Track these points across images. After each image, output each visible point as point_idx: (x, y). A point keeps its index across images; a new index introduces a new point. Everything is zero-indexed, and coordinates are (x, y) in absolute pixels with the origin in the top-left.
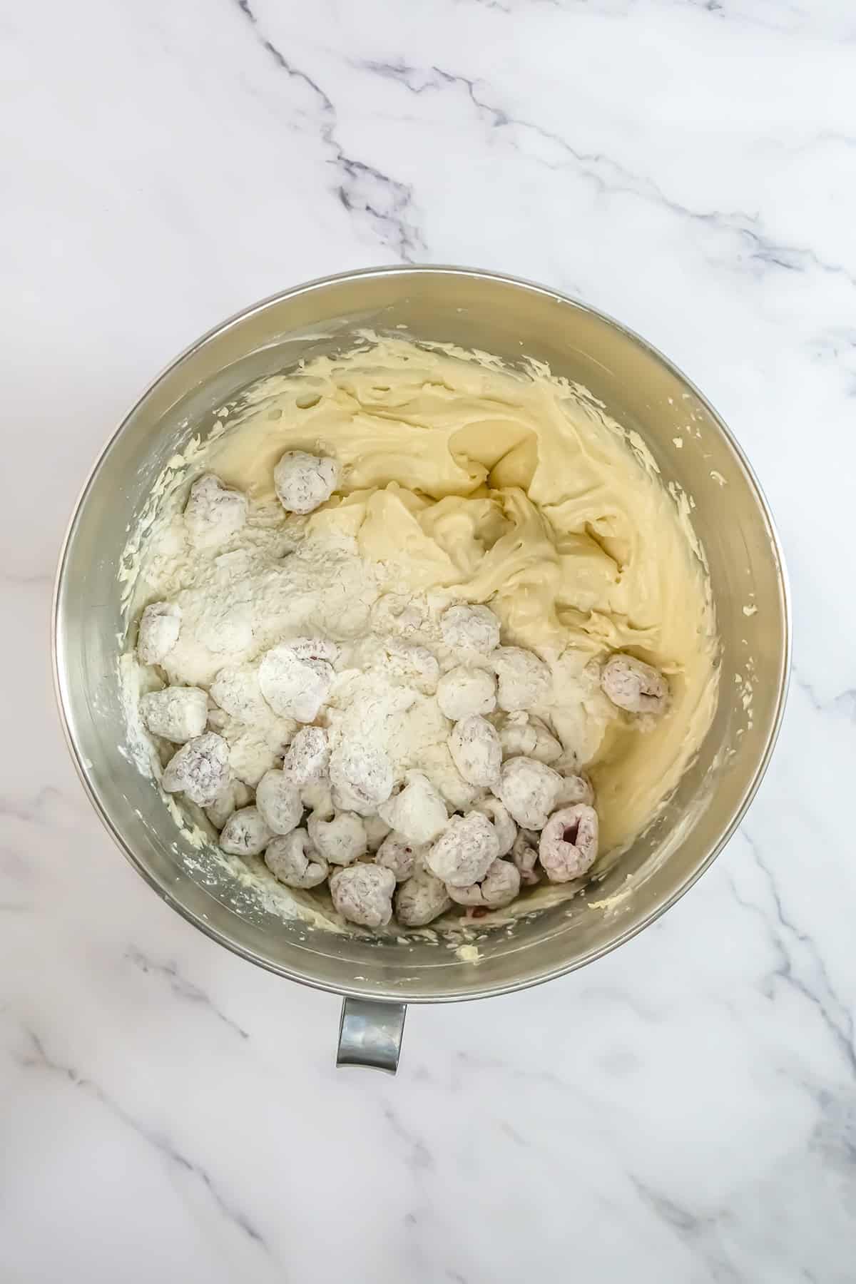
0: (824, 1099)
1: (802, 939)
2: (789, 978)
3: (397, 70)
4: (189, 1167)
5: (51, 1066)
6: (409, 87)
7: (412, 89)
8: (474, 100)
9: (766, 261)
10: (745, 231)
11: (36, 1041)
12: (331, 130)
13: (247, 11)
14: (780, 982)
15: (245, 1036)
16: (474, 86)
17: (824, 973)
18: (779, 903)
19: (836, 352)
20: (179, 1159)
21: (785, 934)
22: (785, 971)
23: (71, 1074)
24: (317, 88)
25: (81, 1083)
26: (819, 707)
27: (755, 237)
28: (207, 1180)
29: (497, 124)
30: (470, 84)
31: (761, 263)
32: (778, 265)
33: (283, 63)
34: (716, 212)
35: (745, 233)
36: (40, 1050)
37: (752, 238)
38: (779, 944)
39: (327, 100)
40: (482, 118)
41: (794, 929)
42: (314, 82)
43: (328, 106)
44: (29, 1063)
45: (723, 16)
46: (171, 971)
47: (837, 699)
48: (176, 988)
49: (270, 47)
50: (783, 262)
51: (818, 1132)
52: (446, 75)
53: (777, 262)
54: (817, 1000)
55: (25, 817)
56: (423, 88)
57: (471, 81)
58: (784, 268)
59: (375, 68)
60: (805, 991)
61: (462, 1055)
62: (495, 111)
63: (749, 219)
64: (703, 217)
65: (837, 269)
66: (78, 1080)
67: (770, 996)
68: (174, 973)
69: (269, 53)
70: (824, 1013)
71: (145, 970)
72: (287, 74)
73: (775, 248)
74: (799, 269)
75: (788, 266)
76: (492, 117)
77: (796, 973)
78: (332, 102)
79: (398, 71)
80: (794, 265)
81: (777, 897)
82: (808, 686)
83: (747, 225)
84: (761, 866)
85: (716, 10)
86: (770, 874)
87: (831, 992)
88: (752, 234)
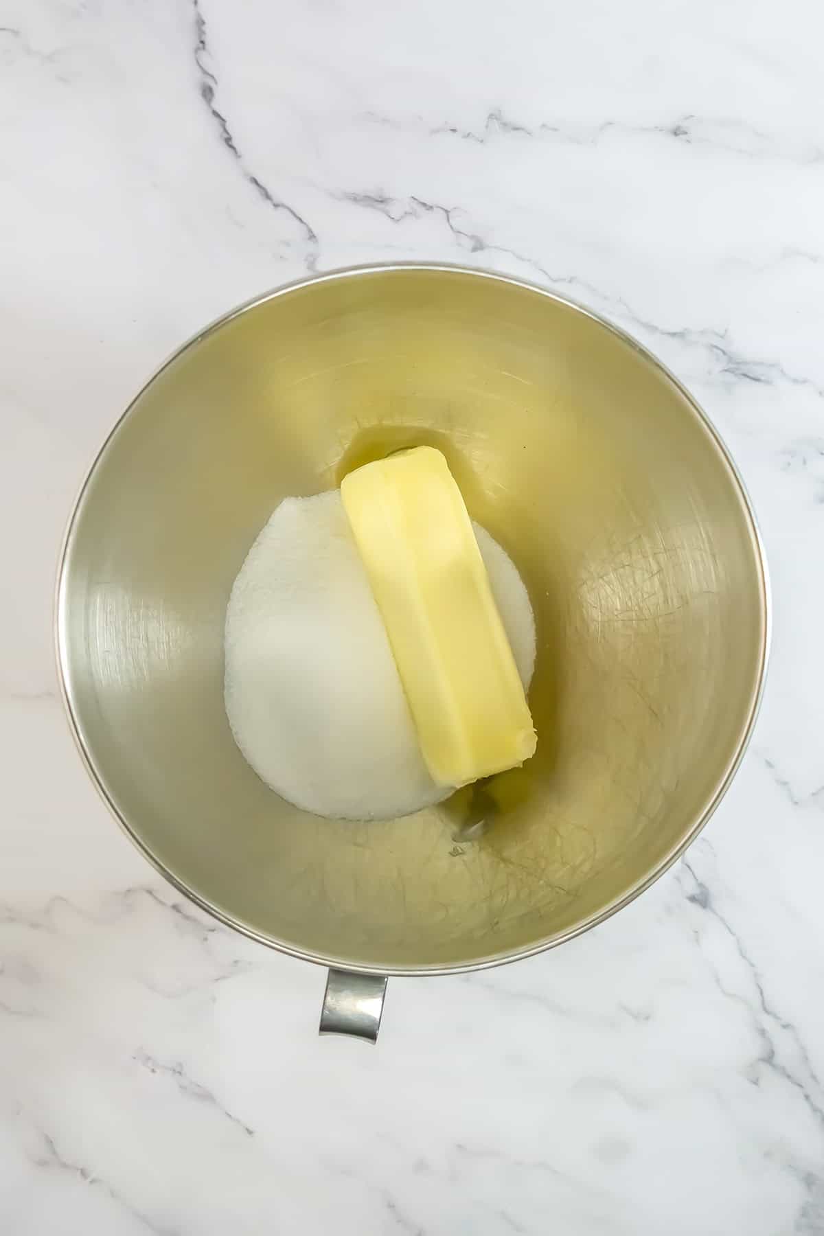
0: (809, 1180)
1: (785, 1026)
2: (774, 1066)
3: (377, 201)
6: (389, 216)
7: (393, 218)
8: (451, 227)
9: (736, 375)
10: (716, 347)
11: (50, 1142)
12: (315, 259)
13: (231, 147)
14: (765, 1069)
15: (250, 1132)
16: (451, 215)
17: (806, 1058)
18: (762, 993)
19: (805, 462)
21: (768, 1023)
22: (769, 1058)
23: (84, 1173)
24: (300, 220)
25: (92, 1182)
26: (796, 803)
27: (724, 353)
29: (475, 249)
30: (447, 211)
31: (730, 377)
32: (748, 380)
33: (268, 196)
34: (686, 329)
35: (715, 350)
36: (54, 1153)
37: (719, 352)
38: (763, 1032)
39: (310, 231)
40: (459, 245)
41: (776, 1017)
42: (298, 214)
43: (312, 236)
44: (43, 1163)
45: (688, 141)
46: (178, 1071)
47: (813, 794)
48: (182, 1087)
49: (255, 181)
50: (751, 375)
51: (804, 1213)
52: (424, 204)
53: (745, 375)
54: (800, 1086)
55: (35, 926)
56: (402, 217)
57: (449, 210)
58: (753, 382)
59: (355, 199)
60: (789, 1077)
61: (459, 1146)
62: (473, 237)
63: (717, 334)
64: (674, 335)
65: (804, 381)
66: (89, 1180)
67: (755, 1083)
68: (180, 1073)
69: (253, 186)
70: (807, 1097)
71: (153, 1071)
72: (272, 207)
73: (746, 363)
74: (768, 382)
75: (757, 380)
76: (469, 244)
77: (779, 1059)
78: (315, 232)
79: (379, 201)
80: (763, 378)
81: (759, 987)
82: (785, 783)
83: (716, 341)
84: (744, 957)
85: (681, 136)
86: (752, 965)
87: (814, 1077)
88: (721, 350)
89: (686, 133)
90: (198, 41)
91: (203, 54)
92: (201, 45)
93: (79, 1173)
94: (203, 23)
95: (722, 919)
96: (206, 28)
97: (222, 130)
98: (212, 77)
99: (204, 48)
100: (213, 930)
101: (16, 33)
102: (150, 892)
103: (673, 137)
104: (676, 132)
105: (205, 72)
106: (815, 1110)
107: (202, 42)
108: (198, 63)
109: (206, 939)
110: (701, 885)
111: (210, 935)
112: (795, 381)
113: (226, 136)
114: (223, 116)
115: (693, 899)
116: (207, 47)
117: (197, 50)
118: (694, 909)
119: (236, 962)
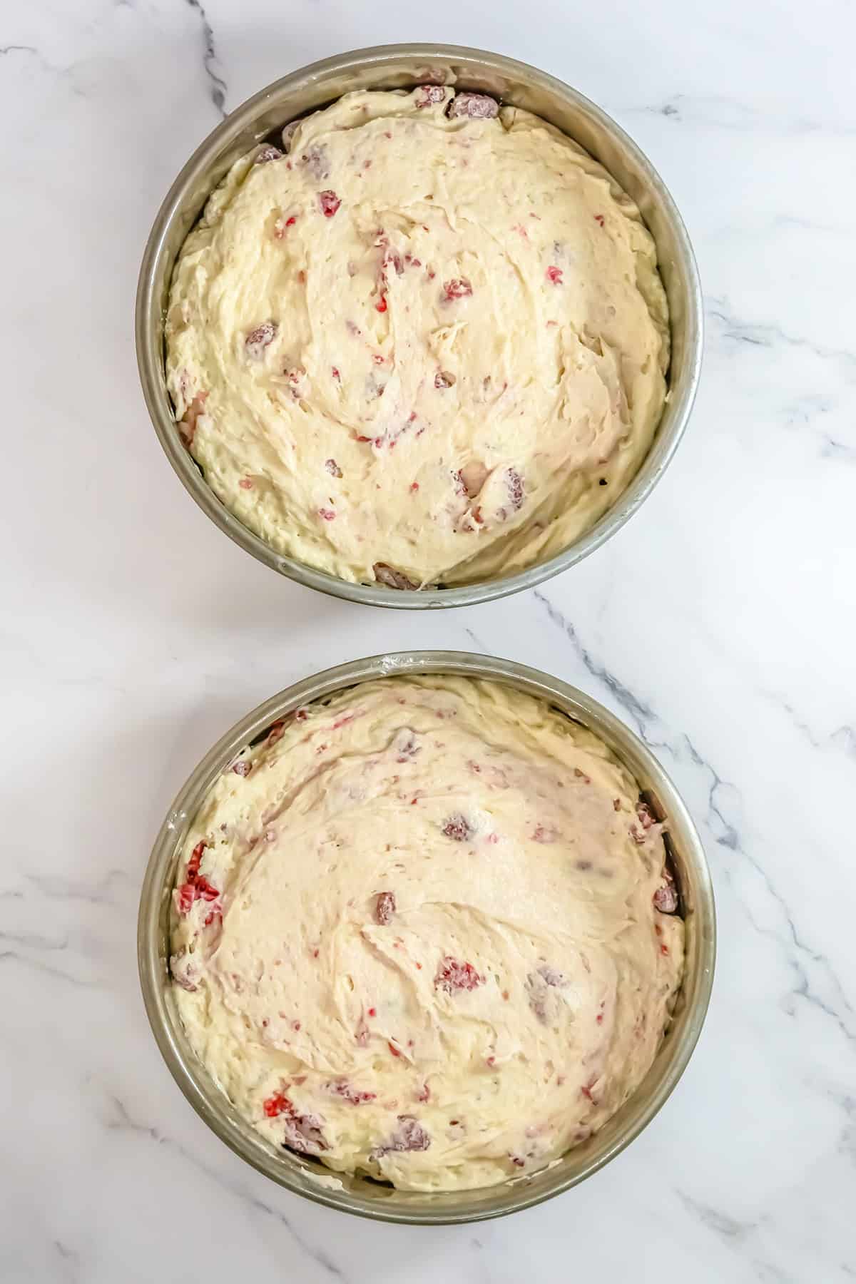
0: (848, 1104)
1: (817, 958)
2: (808, 997)
4: (268, 1210)
5: (135, 1127)
9: (737, 339)
10: (716, 314)
11: (120, 1106)
14: (801, 999)
17: (840, 988)
18: (793, 927)
19: (807, 418)
20: (259, 1205)
21: (799, 955)
22: (803, 990)
23: (153, 1132)
25: (162, 1141)
26: (816, 745)
27: (725, 319)
28: (285, 1221)
31: (730, 341)
32: (747, 342)
35: (714, 317)
36: (125, 1115)
37: (719, 317)
38: (796, 965)
41: (808, 950)
44: (114, 1126)
45: (679, 119)
47: (832, 735)
50: (751, 338)
51: (845, 1137)
53: (746, 339)
54: (835, 1015)
55: (95, 900)
58: (752, 346)
60: (823, 1006)
63: (716, 301)
65: (802, 341)
66: (160, 1138)
67: (792, 1014)
70: (842, 1025)
73: (745, 327)
74: (768, 344)
75: (757, 343)
77: (813, 991)
80: (763, 341)
81: (790, 921)
82: (804, 727)
83: (717, 308)
84: (773, 893)
85: (672, 115)
86: (781, 900)
87: (847, 1006)
88: (722, 317)
89: (675, 112)
90: (207, 50)
91: (211, 60)
92: (209, 53)
93: (149, 1134)
94: (211, 32)
95: (750, 859)
96: (213, 36)
98: (223, 85)
99: (213, 56)
101: (33, 50)
103: (663, 116)
104: (667, 111)
105: (215, 78)
106: (850, 1037)
107: (211, 50)
108: (208, 70)
110: (729, 828)
112: (793, 342)
115: (722, 841)
116: (215, 54)
117: (206, 58)
118: (725, 850)
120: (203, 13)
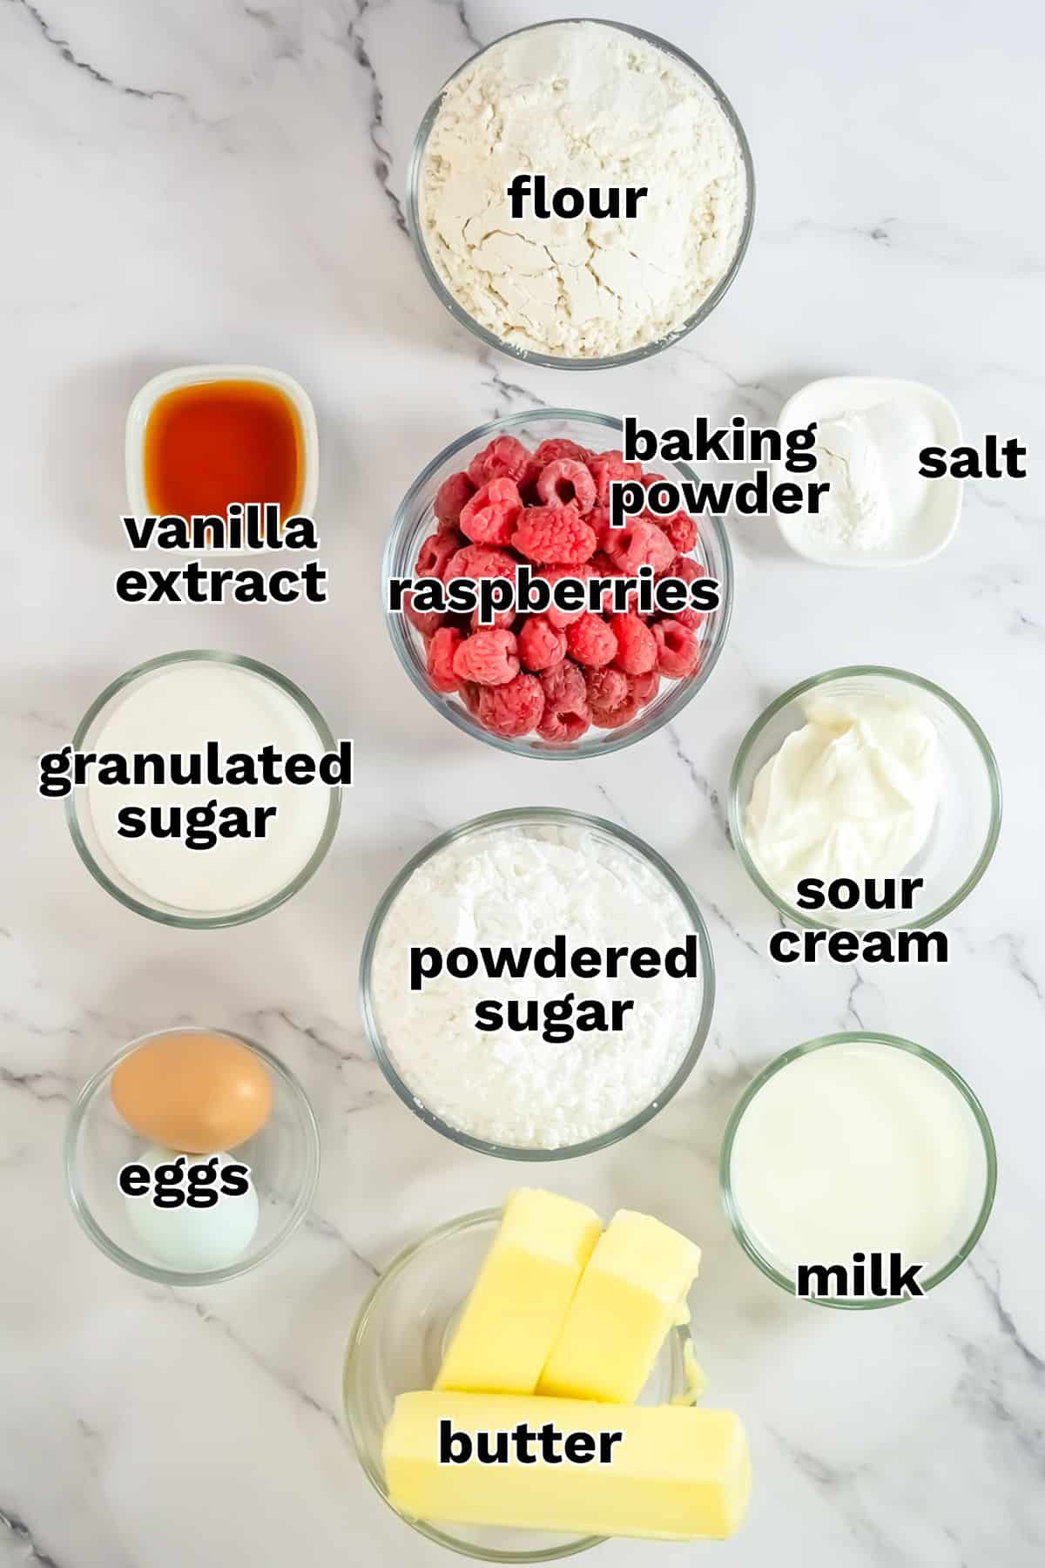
89: (886, 236)
90: (374, 117)
91: (379, 132)
92: (377, 121)
93: (195, 1309)
94: (381, 97)
96: (384, 103)
97: (394, 210)
98: (387, 154)
99: (380, 124)
100: (348, 1058)
101: (182, 98)
102: (283, 1015)
103: (872, 240)
104: (875, 236)
105: (380, 150)
107: (379, 118)
108: (374, 141)
109: (340, 1067)
111: (346, 1065)
112: (992, 504)
113: (399, 217)
114: (396, 196)
116: (383, 123)
117: (372, 126)
119: (371, 1093)
120: (373, 75)
